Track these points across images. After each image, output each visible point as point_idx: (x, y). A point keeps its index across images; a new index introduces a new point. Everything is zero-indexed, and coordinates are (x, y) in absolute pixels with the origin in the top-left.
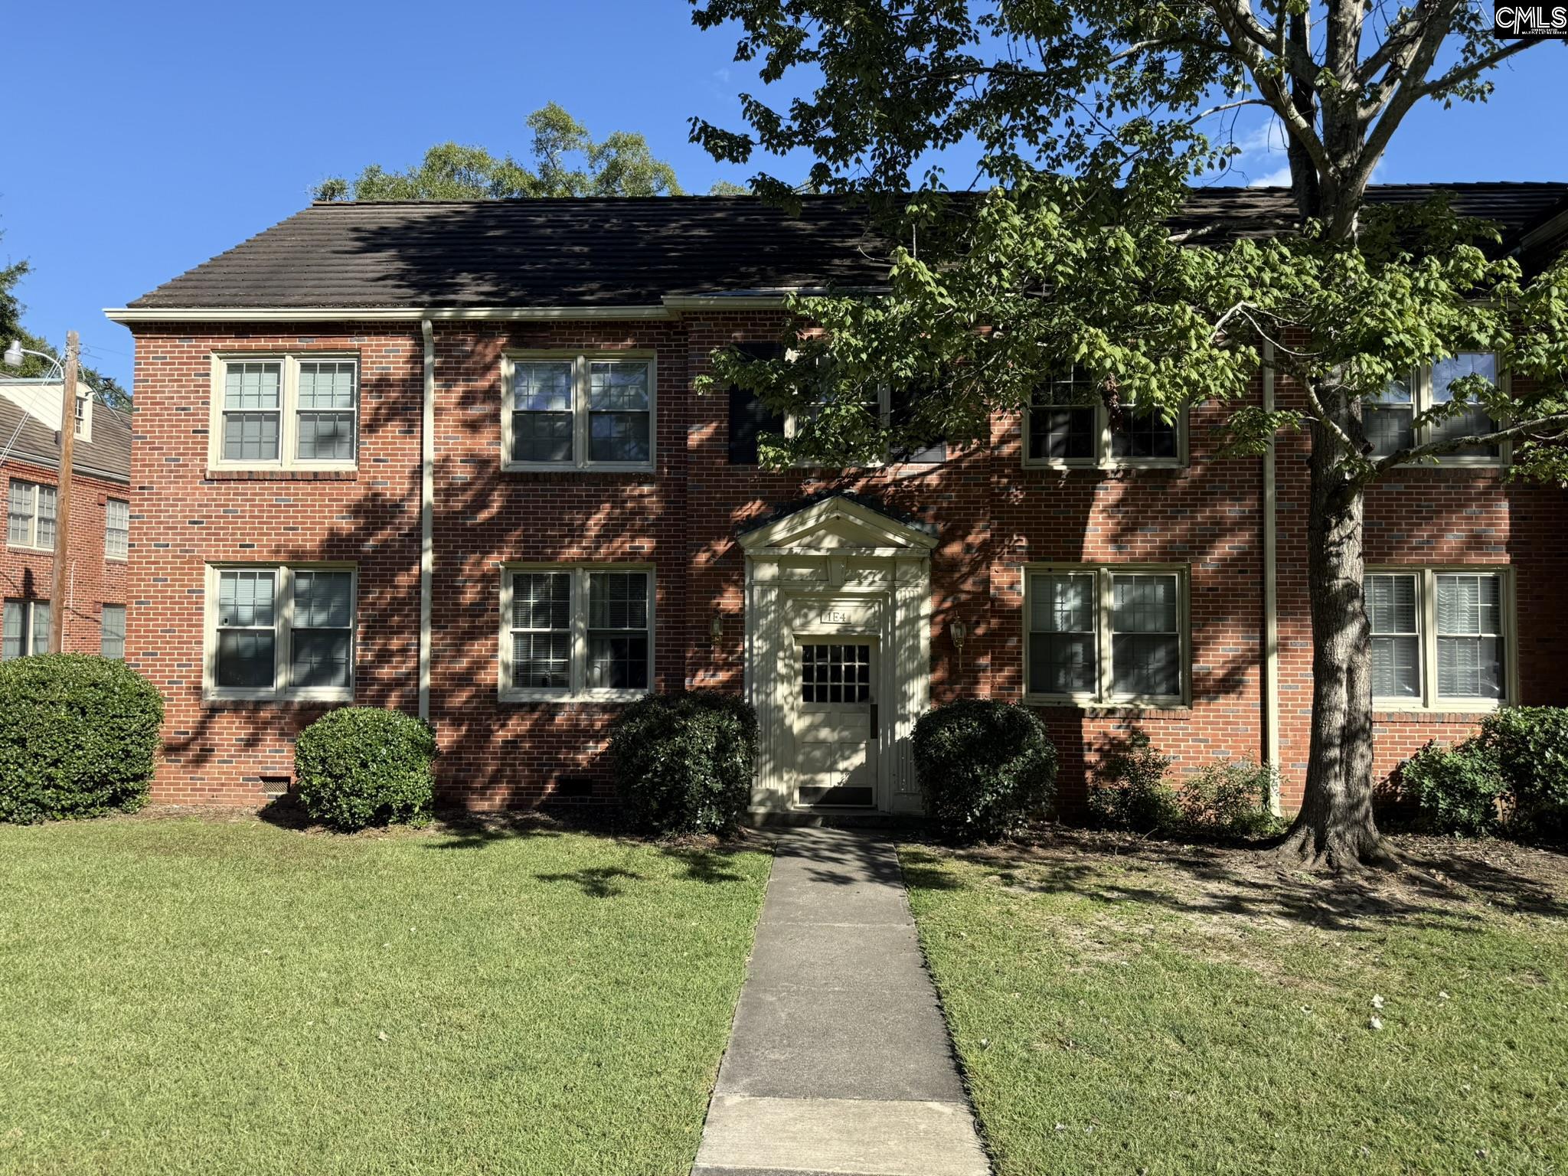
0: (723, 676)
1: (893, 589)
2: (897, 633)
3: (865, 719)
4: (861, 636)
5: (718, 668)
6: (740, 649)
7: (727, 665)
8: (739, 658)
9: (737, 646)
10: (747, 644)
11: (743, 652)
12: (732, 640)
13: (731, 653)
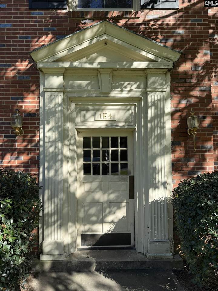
0: (24, 158)
1: (145, 94)
2: (149, 125)
3: (125, 186)
4: (122, 129)
5: (20, 153)
6: (37, 139)
7: (27, 150)
8: (36, 145)
9: (34, 136)
10: (41, 136)
11: (39, 141)
12: (31, 132)
13: (30, 141)
